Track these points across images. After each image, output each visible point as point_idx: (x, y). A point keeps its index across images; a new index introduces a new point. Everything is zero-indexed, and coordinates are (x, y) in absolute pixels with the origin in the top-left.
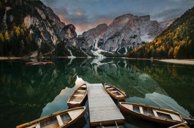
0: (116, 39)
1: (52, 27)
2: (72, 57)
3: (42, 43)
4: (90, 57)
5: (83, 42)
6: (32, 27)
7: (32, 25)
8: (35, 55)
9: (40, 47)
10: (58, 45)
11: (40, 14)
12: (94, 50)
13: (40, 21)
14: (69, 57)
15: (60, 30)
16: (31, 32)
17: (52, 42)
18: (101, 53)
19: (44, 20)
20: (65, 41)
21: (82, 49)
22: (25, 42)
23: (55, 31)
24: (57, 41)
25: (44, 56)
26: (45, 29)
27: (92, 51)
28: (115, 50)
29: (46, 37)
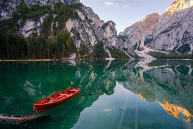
0: (173, 33)
1: (91, 28)
2: (111, 59)
3: (81, 45)
4: (132, 59)
5: (124, 41)
6: (72, 30)
7: (72, 28)
8: (73, 56)
9: (78, 50)
10: (96, 45)
11: (80, 15)
12: (139, 49)
13: (79, 22)
14: (107, 59)
15: (99, 29)
16: (72, 35)
17: (90, 43)
18: (148, 54)
19: (84, 21)
20: (104, 41)
21: (123, 48)
22: (66, 45)
23: (94, 32)
24: (95, 42)
25: (82, 58)
26: (84, 30)
27: (136, 51)
28: (172, 48)
29: (84, 38)
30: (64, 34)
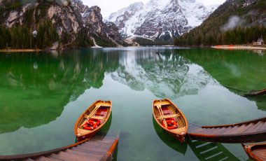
1: (74, 13)
2: (96, 47)
3: (63, 32)
4: (120, 46)
6: (55, 17)
7: (54, 15)
8: (55, 46)
9: (60, 37)
10: (79, 32)
11: (63, 1)
12: (126, 36)
13: (62, 8)
16: (53, 21)
17: (73, 30)
19: (66, 7)
20: (88, 27)
21: (109, 35)
22: (48, 33)
23: (76, 17)
24: (78, 28)
25: (64, 47)
26: (66, 16)
28: (156, 35)
29: (67, 24)
30: (46, 22)
